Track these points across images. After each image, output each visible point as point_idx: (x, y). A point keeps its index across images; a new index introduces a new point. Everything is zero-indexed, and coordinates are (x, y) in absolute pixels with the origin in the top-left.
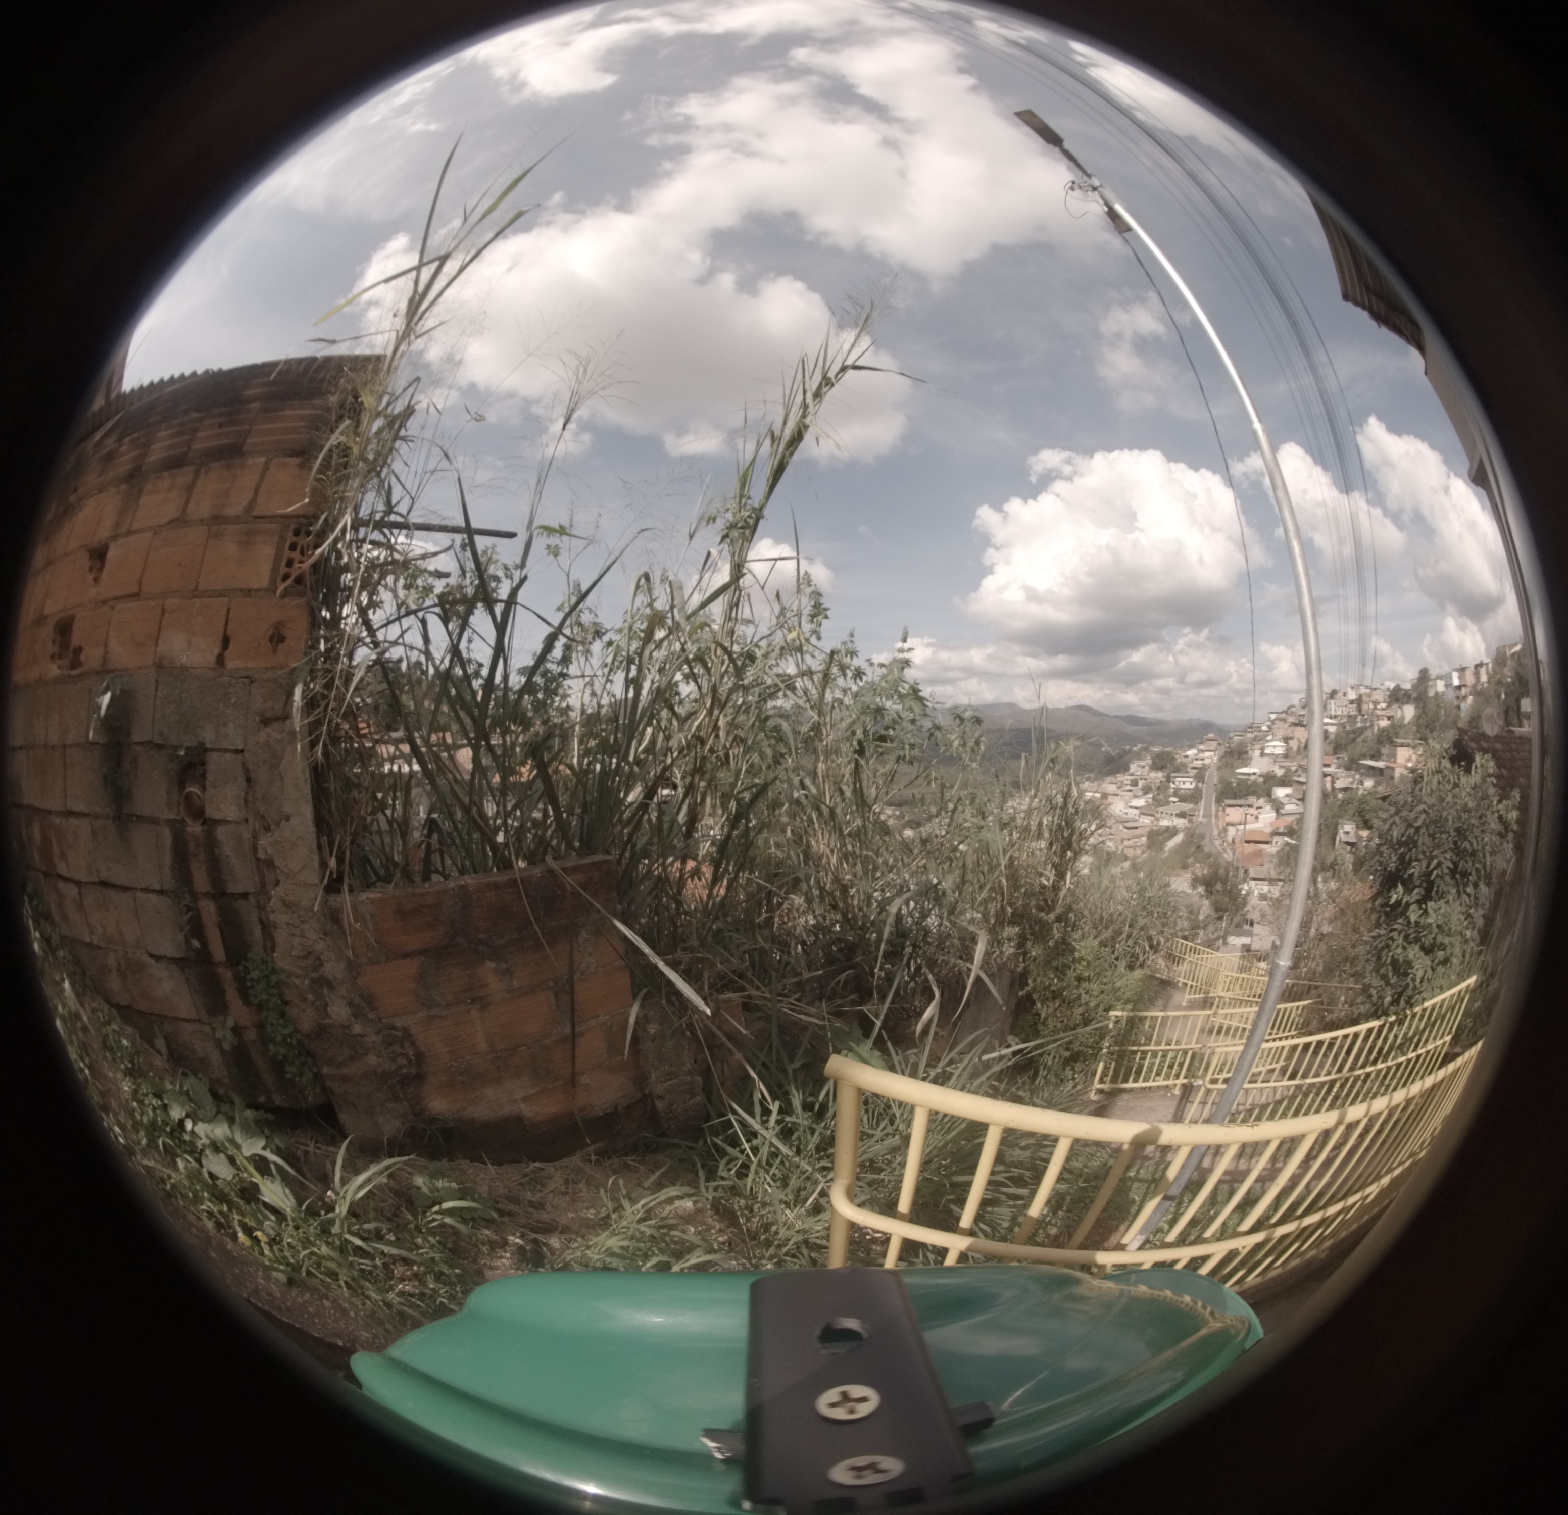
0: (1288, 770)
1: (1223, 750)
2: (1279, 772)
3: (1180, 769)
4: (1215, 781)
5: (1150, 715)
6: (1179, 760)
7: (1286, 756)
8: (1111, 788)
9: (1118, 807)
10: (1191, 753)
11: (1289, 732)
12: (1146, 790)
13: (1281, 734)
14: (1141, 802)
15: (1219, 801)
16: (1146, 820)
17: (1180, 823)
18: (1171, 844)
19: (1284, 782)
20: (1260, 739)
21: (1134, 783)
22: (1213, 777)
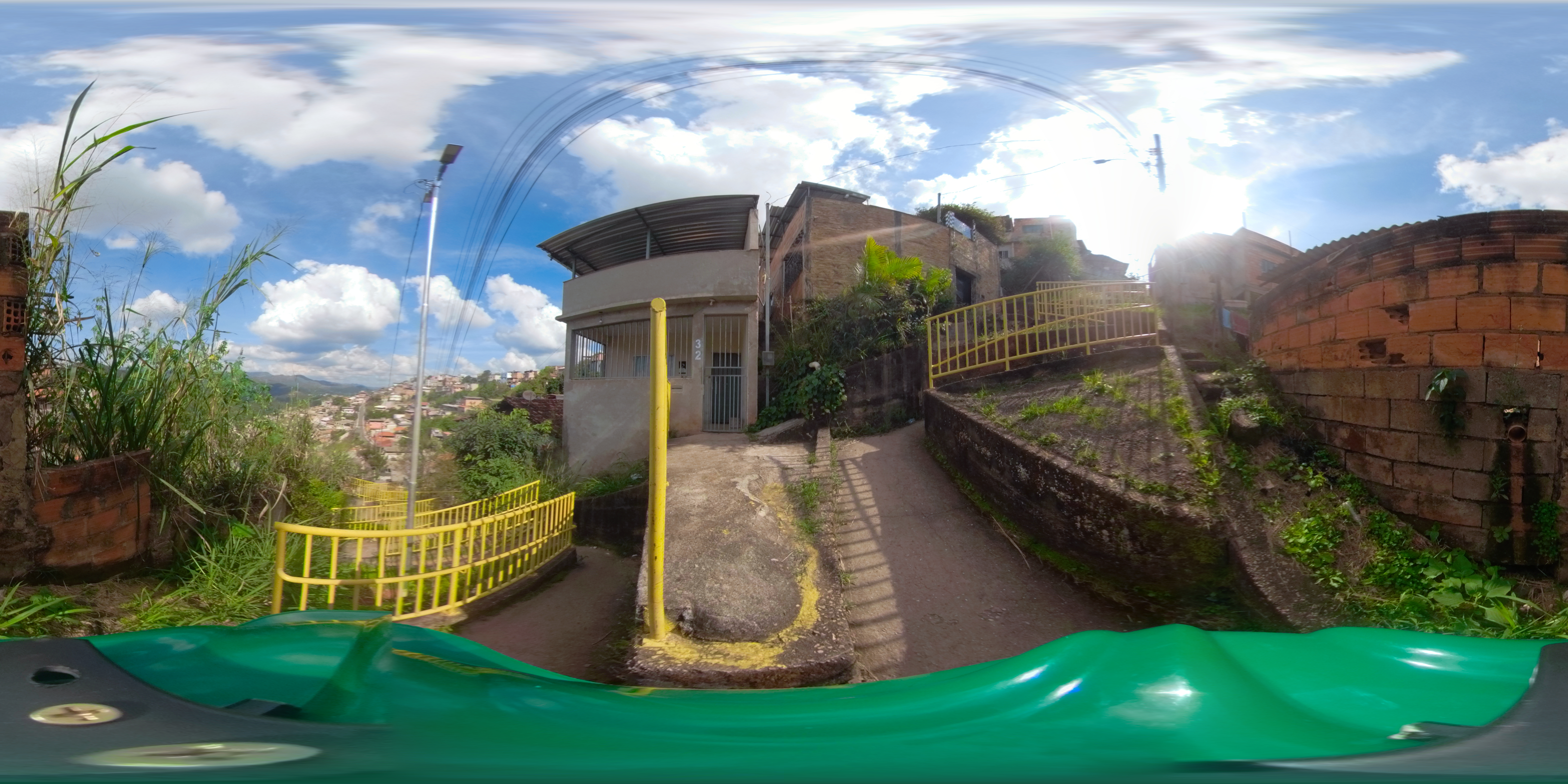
0: (403, 407)
1: (368, 398)
2: (398, 408)
3: (347, 405)
4: (364, 410)
5: (333, 381)
6: (346, 401)
7: (401, 401)
8: (313, 412)
9: (315, 420)
10: (352, 398)
11: (403, 391)
12: (330, 414)
13: (399, 392)
14: (327, 419)
15: (366, 419)
16: (330, 427)
17: (347, 428)
18: (343, 437)
19: (400, 412)
20: (388, 394)
21: (324, 410)
22: (363, 409)
